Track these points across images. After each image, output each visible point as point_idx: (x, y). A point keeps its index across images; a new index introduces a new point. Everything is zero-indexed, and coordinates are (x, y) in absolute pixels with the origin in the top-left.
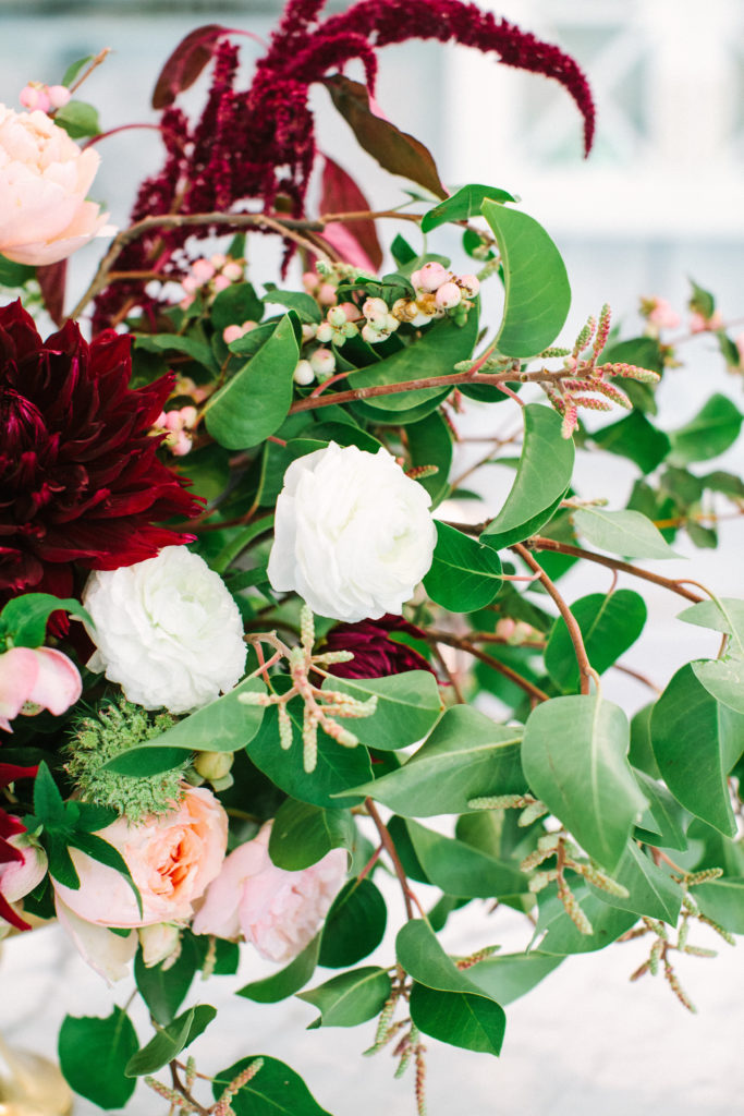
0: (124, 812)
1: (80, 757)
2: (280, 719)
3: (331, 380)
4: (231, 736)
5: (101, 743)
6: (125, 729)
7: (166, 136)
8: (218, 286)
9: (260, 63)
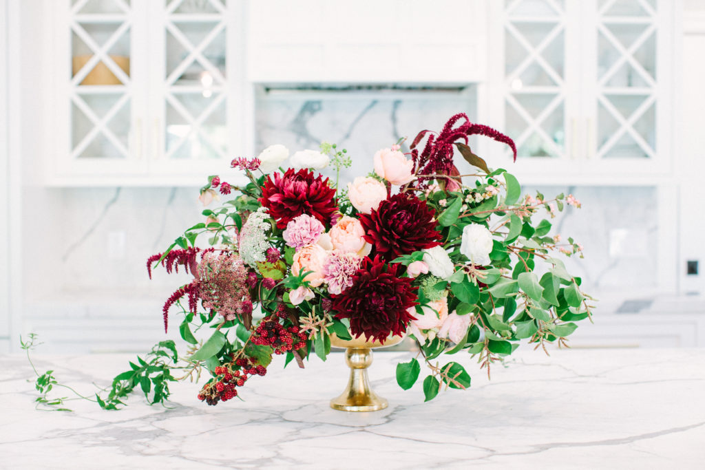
0: (432, 300)
3: (465, 211)
7: (413, 156)
8: (435, 191)
9: (437, 139)
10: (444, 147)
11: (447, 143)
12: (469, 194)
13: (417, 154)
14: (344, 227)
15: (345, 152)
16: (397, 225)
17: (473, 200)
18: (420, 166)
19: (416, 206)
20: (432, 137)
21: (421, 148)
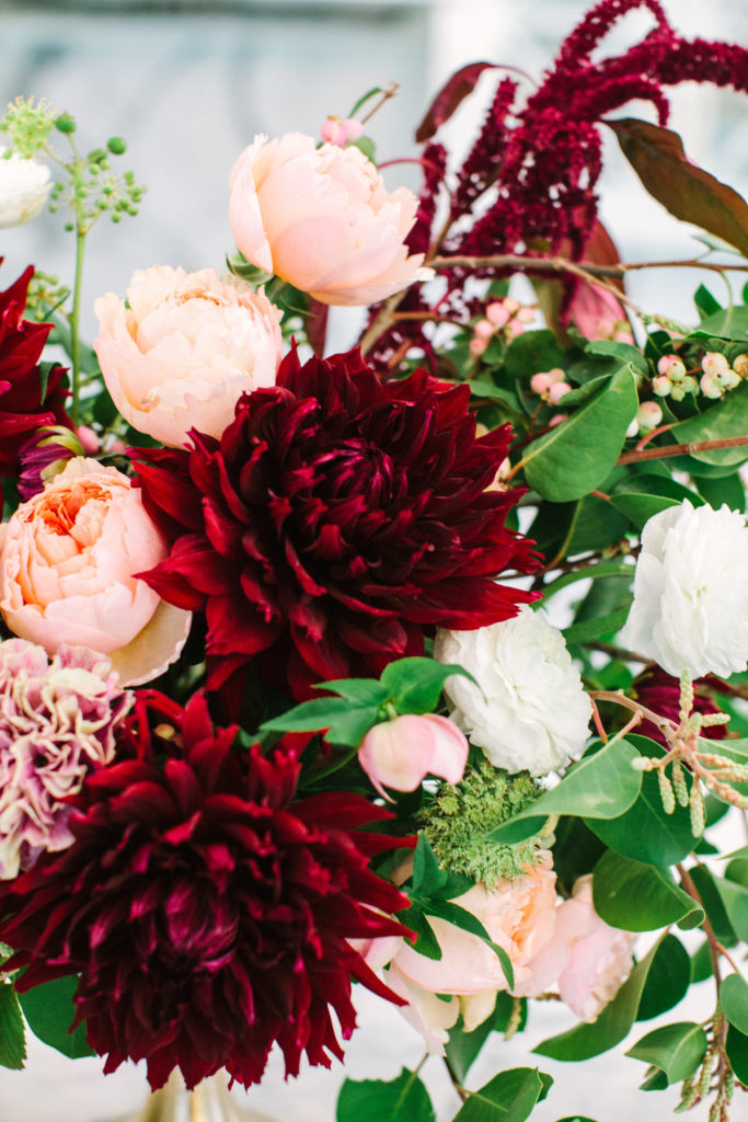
0: (482, 878)
1: (440, 823)
2: (661, 783)
3: (653, 432)
4: (610, 800)
5: (461, 811)
6: (487, 795)
7: (427, 172)
8: (515, 331)
9: (531, 101)
10: (562, 135)
11: (578, 119)
12: (668, 351)
13: (442, 166)
14: (63, 519)
15: (116, 149)
16: (312, 519)
17: (690, 384)
18: (456, 213)
19: (414, 417)
20: (506, 91)
21: (460, 135)
